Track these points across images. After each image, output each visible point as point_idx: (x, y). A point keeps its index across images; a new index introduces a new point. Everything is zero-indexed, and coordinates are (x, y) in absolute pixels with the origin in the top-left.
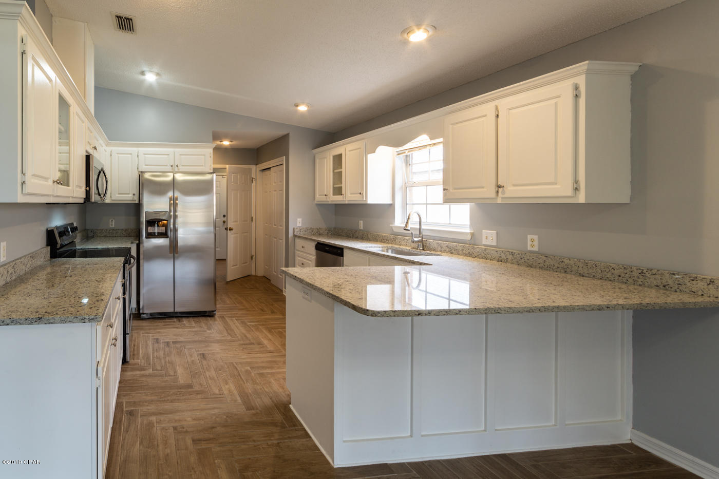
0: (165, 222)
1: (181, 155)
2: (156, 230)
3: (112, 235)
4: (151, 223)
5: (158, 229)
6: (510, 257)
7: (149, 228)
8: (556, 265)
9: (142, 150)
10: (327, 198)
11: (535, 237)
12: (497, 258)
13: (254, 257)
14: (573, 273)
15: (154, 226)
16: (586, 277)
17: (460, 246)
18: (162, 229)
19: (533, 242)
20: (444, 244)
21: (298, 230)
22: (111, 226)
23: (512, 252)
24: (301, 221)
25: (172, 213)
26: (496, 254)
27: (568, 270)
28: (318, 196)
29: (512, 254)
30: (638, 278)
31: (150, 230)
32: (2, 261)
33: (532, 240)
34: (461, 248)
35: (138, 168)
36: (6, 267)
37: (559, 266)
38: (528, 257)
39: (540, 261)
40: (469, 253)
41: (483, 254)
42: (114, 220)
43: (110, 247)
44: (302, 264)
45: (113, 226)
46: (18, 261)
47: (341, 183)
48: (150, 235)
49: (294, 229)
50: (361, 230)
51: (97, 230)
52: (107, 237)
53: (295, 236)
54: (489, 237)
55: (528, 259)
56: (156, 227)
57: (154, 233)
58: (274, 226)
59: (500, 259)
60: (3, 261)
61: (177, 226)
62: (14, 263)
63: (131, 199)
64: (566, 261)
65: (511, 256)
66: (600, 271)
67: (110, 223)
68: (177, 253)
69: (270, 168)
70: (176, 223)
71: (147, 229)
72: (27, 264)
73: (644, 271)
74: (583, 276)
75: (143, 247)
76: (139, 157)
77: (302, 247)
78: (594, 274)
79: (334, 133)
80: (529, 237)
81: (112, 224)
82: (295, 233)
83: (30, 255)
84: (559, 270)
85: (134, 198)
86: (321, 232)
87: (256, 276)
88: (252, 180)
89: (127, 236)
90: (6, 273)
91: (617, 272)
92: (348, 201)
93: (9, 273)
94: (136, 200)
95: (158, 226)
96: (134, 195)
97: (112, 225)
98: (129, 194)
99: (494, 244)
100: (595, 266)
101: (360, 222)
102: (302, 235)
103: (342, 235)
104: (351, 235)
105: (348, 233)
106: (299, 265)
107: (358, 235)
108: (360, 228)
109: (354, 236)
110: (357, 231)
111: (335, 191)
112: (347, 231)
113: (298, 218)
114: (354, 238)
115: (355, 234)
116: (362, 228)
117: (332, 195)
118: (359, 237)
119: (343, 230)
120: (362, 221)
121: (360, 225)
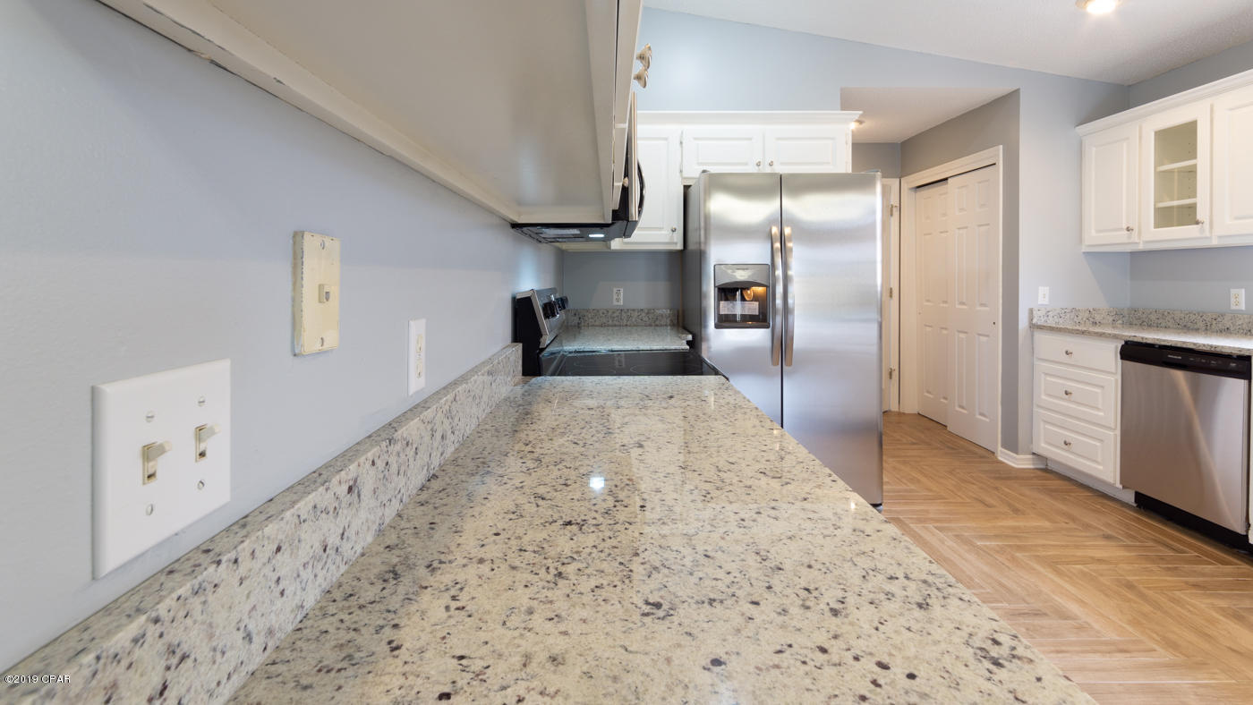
0: (760, 290)
1: (778, 139)
2: (738, 308)
3: (620, 321)
4: (728, 292)
5: (743, 308)
7: (722, 303)
9: (690, 129)
10: (1129, 237)
13: (895, 374)
15: (734, 299)
18: (753, 308)
21: (1043, 312)
22: (615, 303)
24: (1047, 293)
25: (779, 272)
28: (1093, 233)
31: (726, 308)
32: (412, 390)
35: (681, 171)
36: (428, 414)
42: (622, 290)
43: (642, 347)
44: (1067, 393)
45: (621, 303)
46: (460, 389)
47: (1193, 194)
48: (725, 321)
49: (1031, 311)
50: (1240, 312)
51: (588, 311)
52: (608, 326)
53: (1034, 327)
56: (738, 303)
57: (735, 315)
58: (958, 306)
60: (417, 393)
61: (790, 301)
62: (450, 397)
63: (667, 241)
67: (615, 297)
68: (790, 364)
69: (946, 179)
70: (790, 295)
71: (717, 308)
72: (481, 397)
75: (709, 348)
76: (684, 145)
77: (1067, 353)
79: (1130, 86)
81: (620, 296)
82: (1034, 321)
83: (486, 369)
85: (672, 237)
87: (900, 414)
88: (892, 211)
89: (650, 325)
90: (427, 438)
92: (1220, 237)
93: (438, 436)
94: (676, 243)
95: (743, 299)
96: (674, 230)
97: (618, 300)
98: (661, 229)
101: (1233, 291)
102: (1051, 322)
103: (1163, 324)
104: (1201, 324)
105: (1187, 319)
106: (1050, 395)
107: (1228, 324)
108: (1233, 307)
109: (1213, 327)
110: (1223, 315)
111: (1165, 217)
112: (1183, 315)
113: (1040, 288)
114: (1213, 332)
115: (1214, 322)
116: (1243, 307)
117: (1152, 229)
118: (1232, 329)
119: (1166, 314)
120: (1243, 290)
121: (1233, 300)
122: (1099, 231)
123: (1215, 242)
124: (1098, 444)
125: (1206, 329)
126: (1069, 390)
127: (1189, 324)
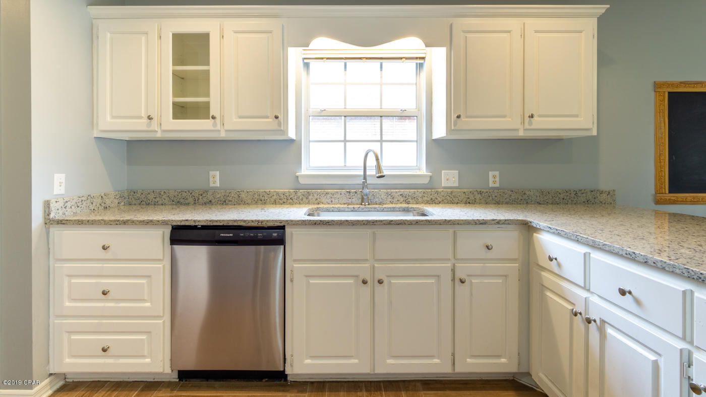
6: (478, 197)
8: (520, 198)
10: (149, 125)
11: (497, 173)
12: (465, 200)
14: (533, 202)
16: (542, 204)
17: (419, 193)
19: (494, 179)
20: (396, 192)
21: (61, 204)
23: (480, 191)
24: (63, 180)
26: (463, 195)
27: (529, 201)
29: (481, 193)
30: (574, 198)
33: (494, 177)
34: (420, 195)
37: (522, 198)
38: (496, 194)
39: (506, 196)
40: (432, 199)
41: (449, 198)
44: (103, 293)
49: (47, 204)
50: (217, 188)
53: (49, 222)
54: (449, 178)
55: (496, 196)
59: (468, 200)
64: (527, 193)
65: (479, 195)
66: (551, 197)
73: (578, 192)
74: (540, 204)
77: (104, 248)
78: (547, 201)
80: (491, 174)
82: (52, 216)
84: (522, 202)
86: (108, 202)
91: (562, 196)
99: (456, 184)
100: (548, 194)
101: (212, 173)
102: (69, 215)
103: (160, 202)
104: (191, 200)
105: (180, 197)
106: (75, 300)
107: (211, 198)
108: (212, 185)
109: (200, 201)
110: (207, 191)
111: (181, 111)
112: (176, 193)
113: (55, 175)
114: (200, 205)
115: (201, 197)
116: (218, 185)
117: (172, 120)
118: (213, 201)
119: (162, 193)
120: (218, 172)
121: (211, 179)
122: (113, 117)
123: (223, 135)
124: (144, 337)
125: (195, 203)
126: (106, 289)
127: (182, 200)
